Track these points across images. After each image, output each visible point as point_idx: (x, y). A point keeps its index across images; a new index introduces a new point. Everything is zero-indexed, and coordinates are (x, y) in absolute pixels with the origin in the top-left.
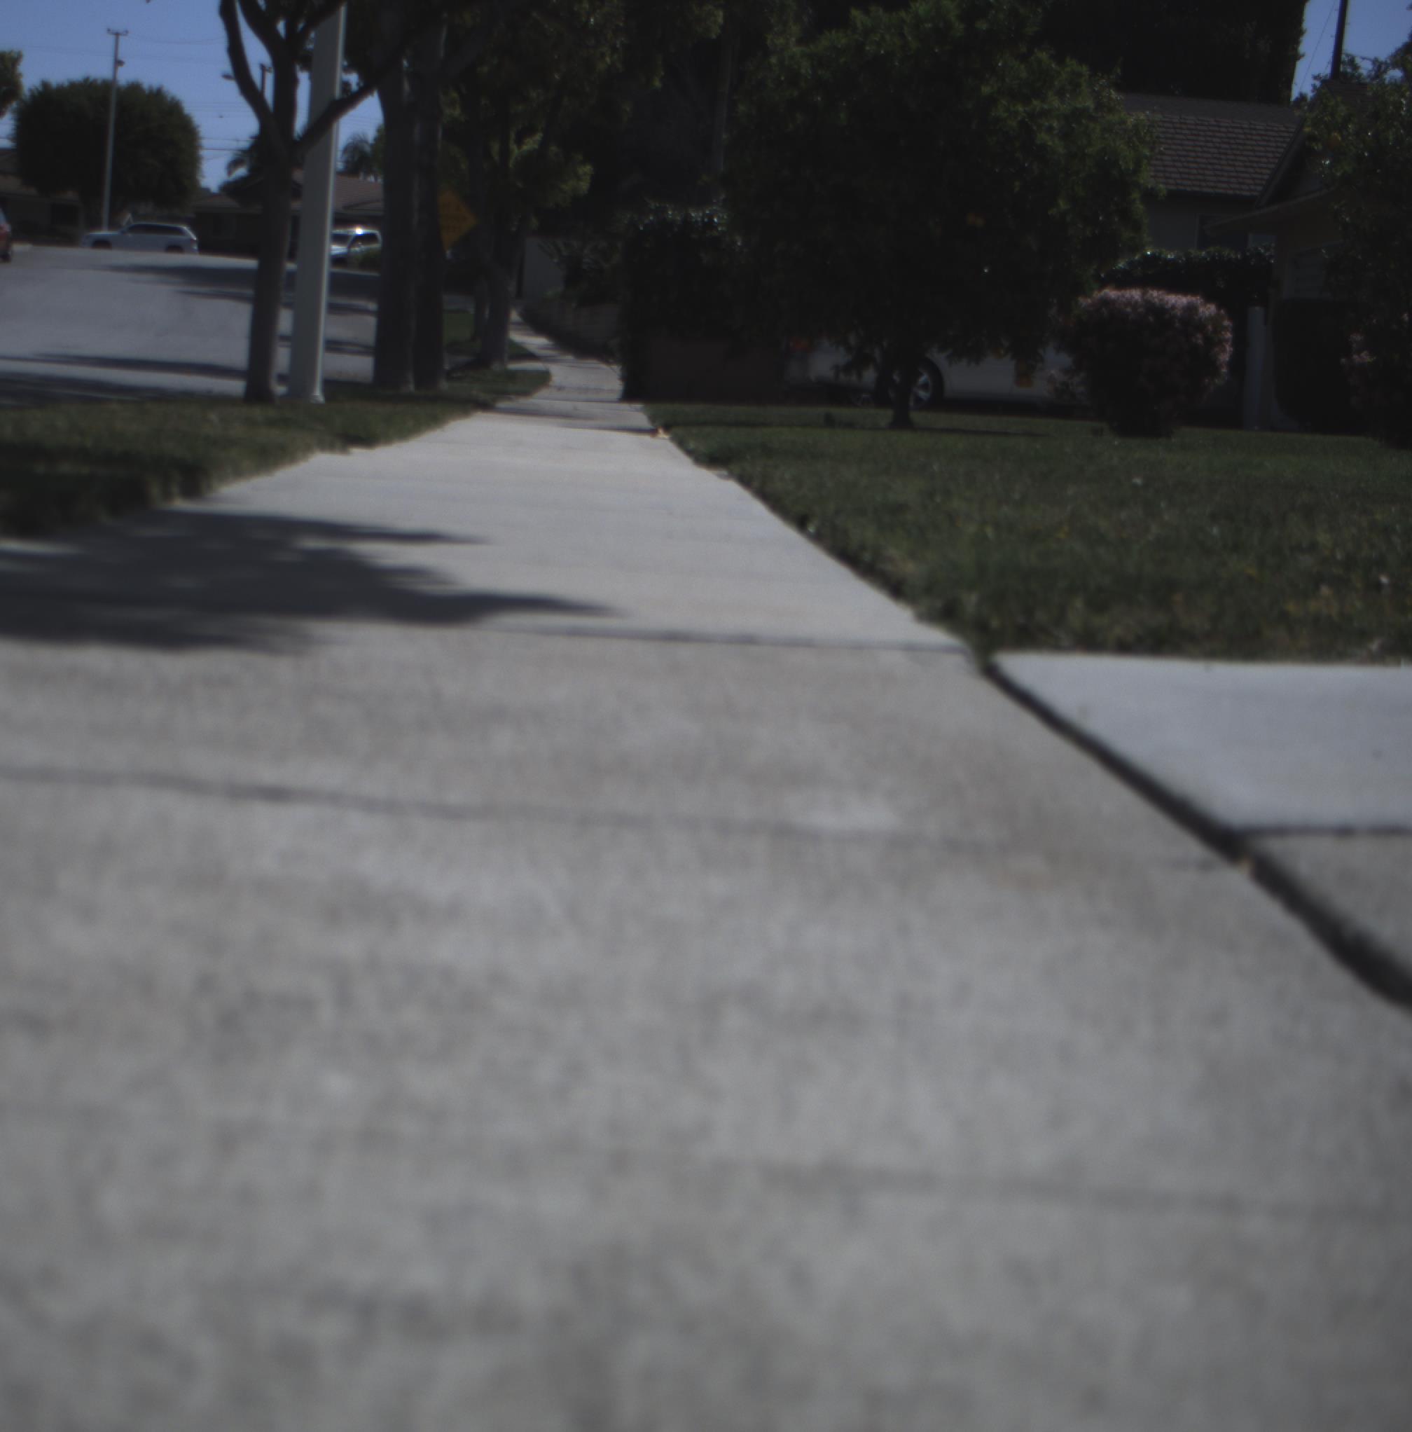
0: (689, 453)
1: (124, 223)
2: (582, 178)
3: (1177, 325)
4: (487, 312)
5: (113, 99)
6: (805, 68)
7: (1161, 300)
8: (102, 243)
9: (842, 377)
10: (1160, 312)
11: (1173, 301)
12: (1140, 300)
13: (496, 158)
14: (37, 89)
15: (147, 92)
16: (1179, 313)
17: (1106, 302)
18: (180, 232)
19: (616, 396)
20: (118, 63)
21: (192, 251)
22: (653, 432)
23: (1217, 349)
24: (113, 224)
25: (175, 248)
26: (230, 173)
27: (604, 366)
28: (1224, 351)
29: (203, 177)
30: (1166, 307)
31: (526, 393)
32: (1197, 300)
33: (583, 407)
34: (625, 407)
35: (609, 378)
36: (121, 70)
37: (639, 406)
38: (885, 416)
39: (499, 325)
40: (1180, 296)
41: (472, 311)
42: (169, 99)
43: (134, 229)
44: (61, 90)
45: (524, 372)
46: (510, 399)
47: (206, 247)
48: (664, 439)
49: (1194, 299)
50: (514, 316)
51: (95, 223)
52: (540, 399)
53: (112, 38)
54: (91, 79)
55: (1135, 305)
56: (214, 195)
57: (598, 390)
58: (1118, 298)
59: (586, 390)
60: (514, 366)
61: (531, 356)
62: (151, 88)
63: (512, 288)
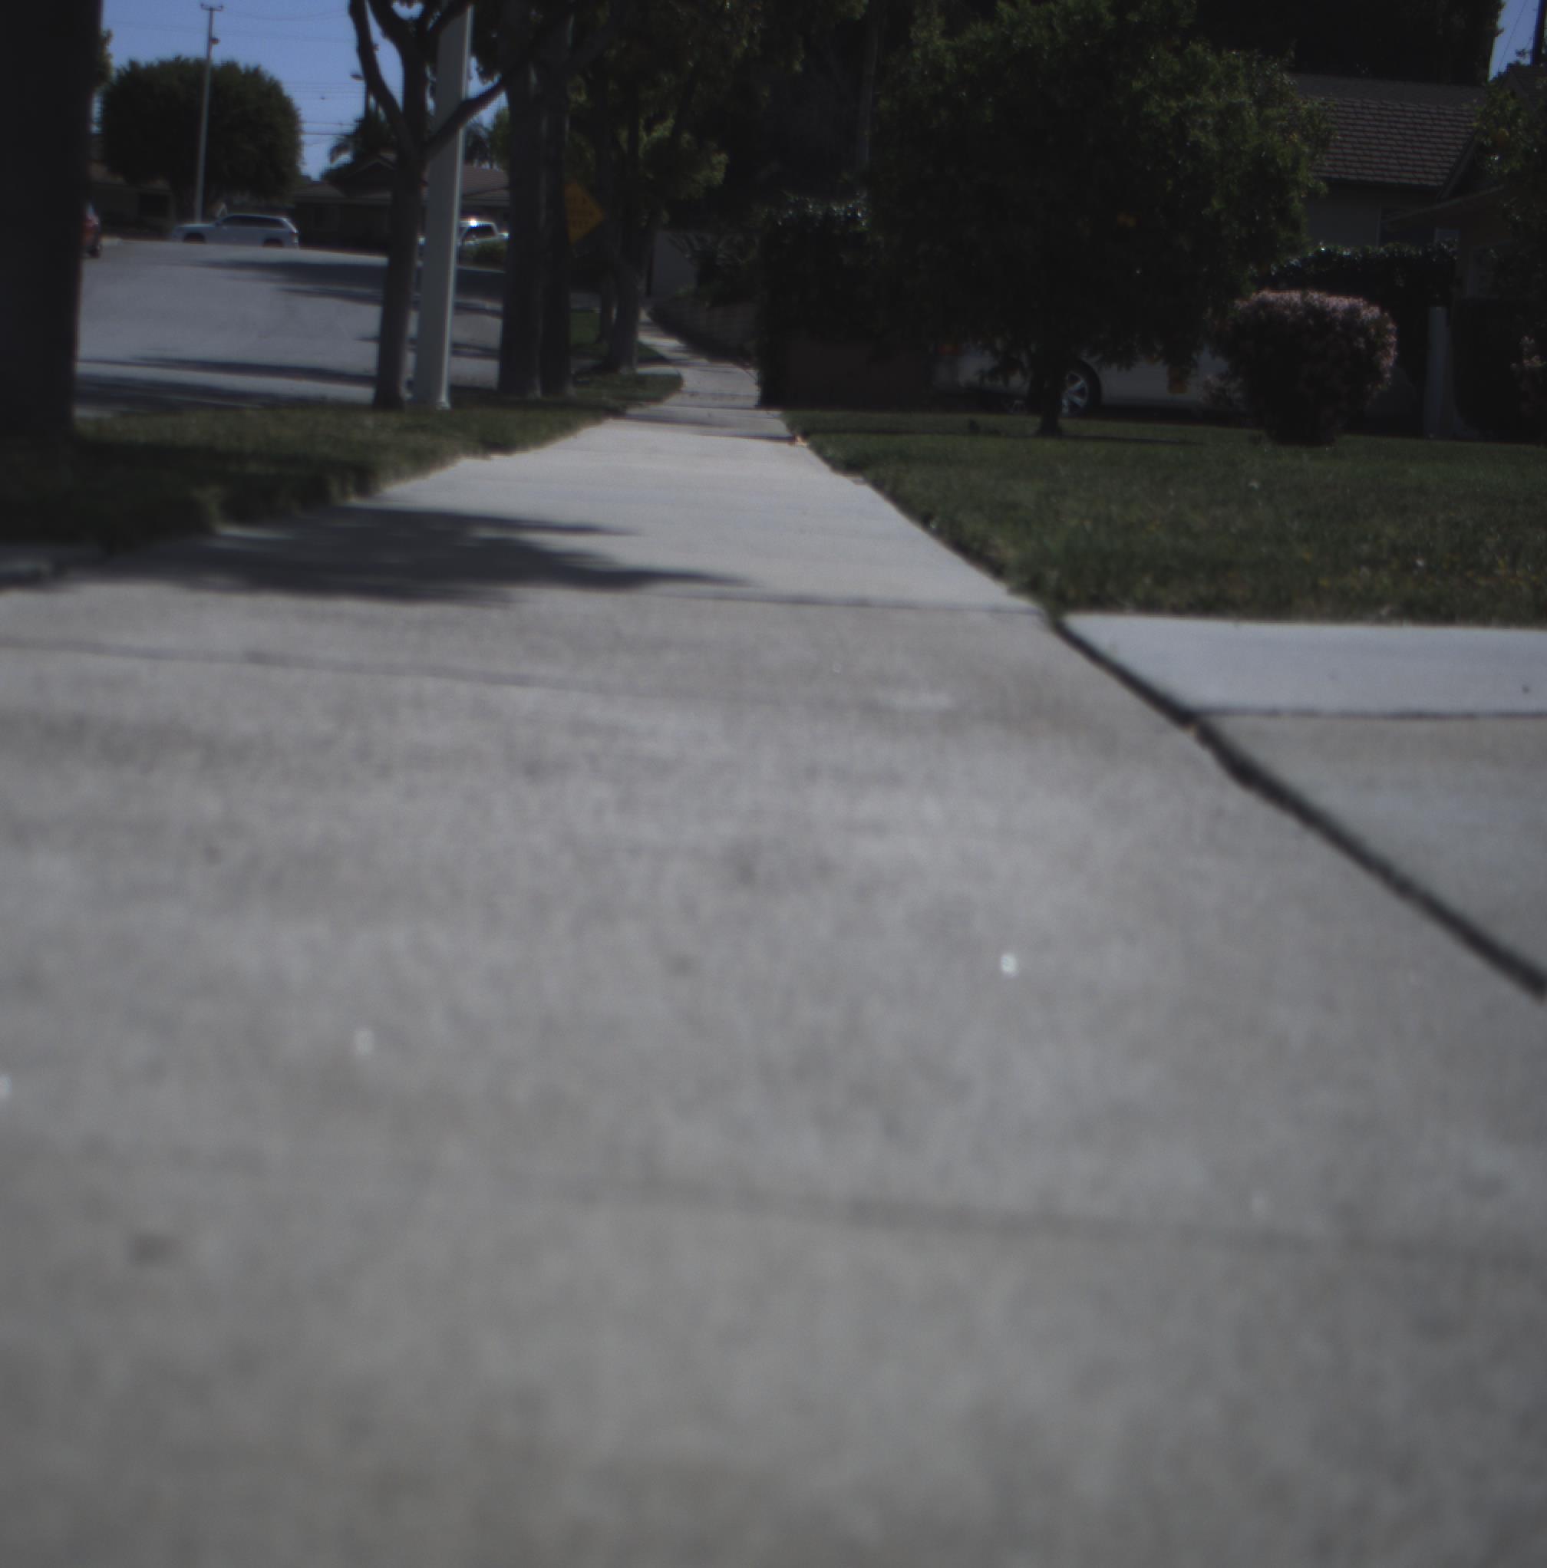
0: (827, 460)
1: (218, 214)
2: (716, 168)
3: (1339, 328)
4: (614, 312)
5: (207, 81)
6: (949, 61)
7: (1322, 302)
8: (195, 237)
9: (987, 382)
10: (1320, 314)
11: (1334, 303)
12: (1299, 302)
13: (625, 146)
14: (124, 69)
15: (243, 72)
16: (1340, 317)
17: (1264, 304)
18: (279, 224)
19: (753, 402)
20: (212, 41)
21: (292, 245)
22: (791, 440)
23: (1380, 353)
24: (207, 216)
25: (274, 241)
26: (332, 159)
27: (739, 370)
28: (1388, 355)
29: (304, 163)
30: (1327, 309)
31: (657, 399)
32: (1359, 302)
33: (718, 413)
34: (762, 413)
35: (745, 382)
36: (215, 49)
37: (776, 413)
38: (1033, 422)
39: (628, 325)
40: (1342, 298)
41: (597, 310)
42: (267, 79)
43: (229, 221)
44: (150, 70)
45: (654, 376)
46: (641, 406)
47: (307, 240)
48: (802, 446)
49: (1356, 301)
50: (644, 316)
51: (187, 214)
52: (672, 404)
53: (206, 13)
54: (183, 58)
55: (1294, 308)
56: (315, 184)
57: (733, 396)
58: (1277, 300)
59: (721, 396)
60: (644, 370)
61: (661, 359)
62: (247, 69)
63: (641, 287)
